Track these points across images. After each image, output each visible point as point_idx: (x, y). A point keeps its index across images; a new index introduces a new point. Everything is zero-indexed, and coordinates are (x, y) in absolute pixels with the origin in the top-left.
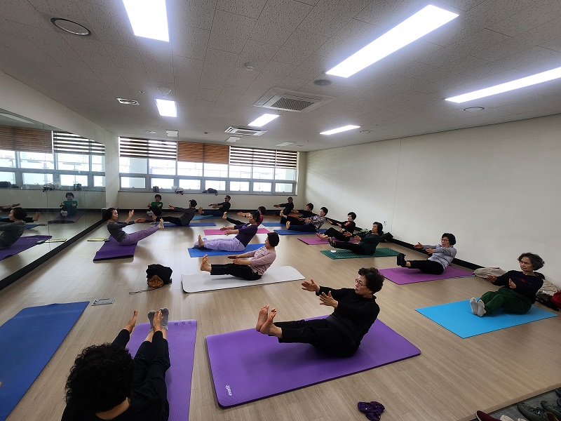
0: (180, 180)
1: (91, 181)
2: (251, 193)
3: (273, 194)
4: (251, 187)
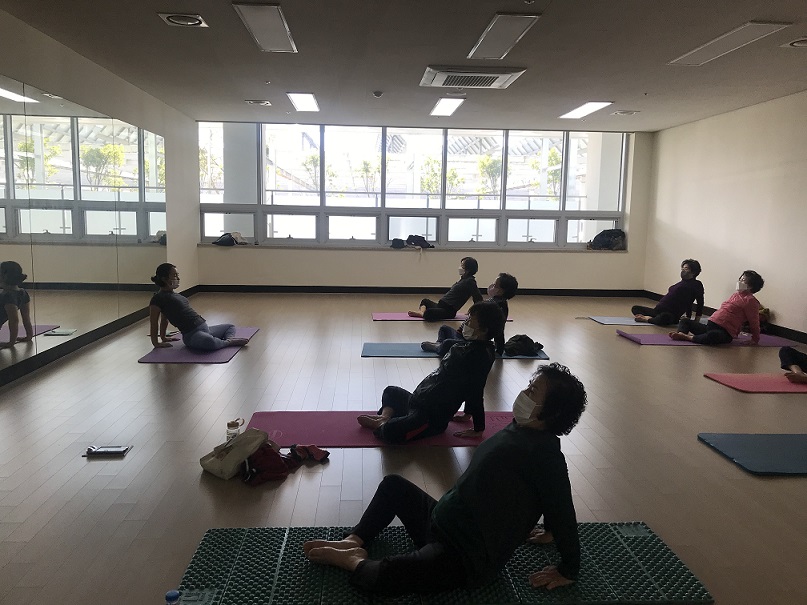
0: (332, 219)
1: (143, 223)
2: (501, 245)
3: (560, 245)
4: (501, 230)
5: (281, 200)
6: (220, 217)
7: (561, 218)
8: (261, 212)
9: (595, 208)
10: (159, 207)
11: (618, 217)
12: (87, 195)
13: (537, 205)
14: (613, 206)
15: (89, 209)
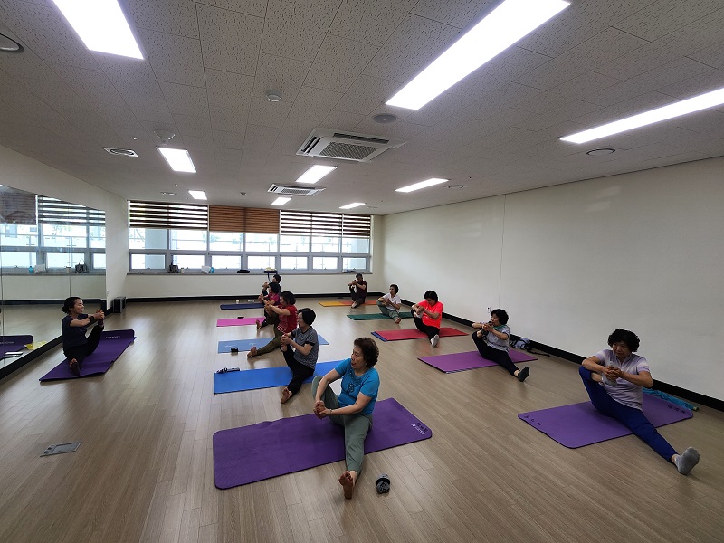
0: (214, 257)
2: (310, 271)
3: (340, 271)
4: (310, 263)
5: (181, 247)
6: (143, 257)
7: (340, 257)
8: (169, 254)
9: (355, 252)
10: (101, 251)
11: (368, 257)
12: (48, 243)
13: (327, 250)
14: (364, 251)
15: (50, 252)
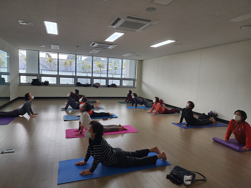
0: (61, 78)
3: (121, 86)
4: (107, 82)
6: (25, 77)
7: (121, 80)
8: (39, 76)
9: (128, 77)
11: (134, 80)
13: (115, 76)
14: (133, 77)
